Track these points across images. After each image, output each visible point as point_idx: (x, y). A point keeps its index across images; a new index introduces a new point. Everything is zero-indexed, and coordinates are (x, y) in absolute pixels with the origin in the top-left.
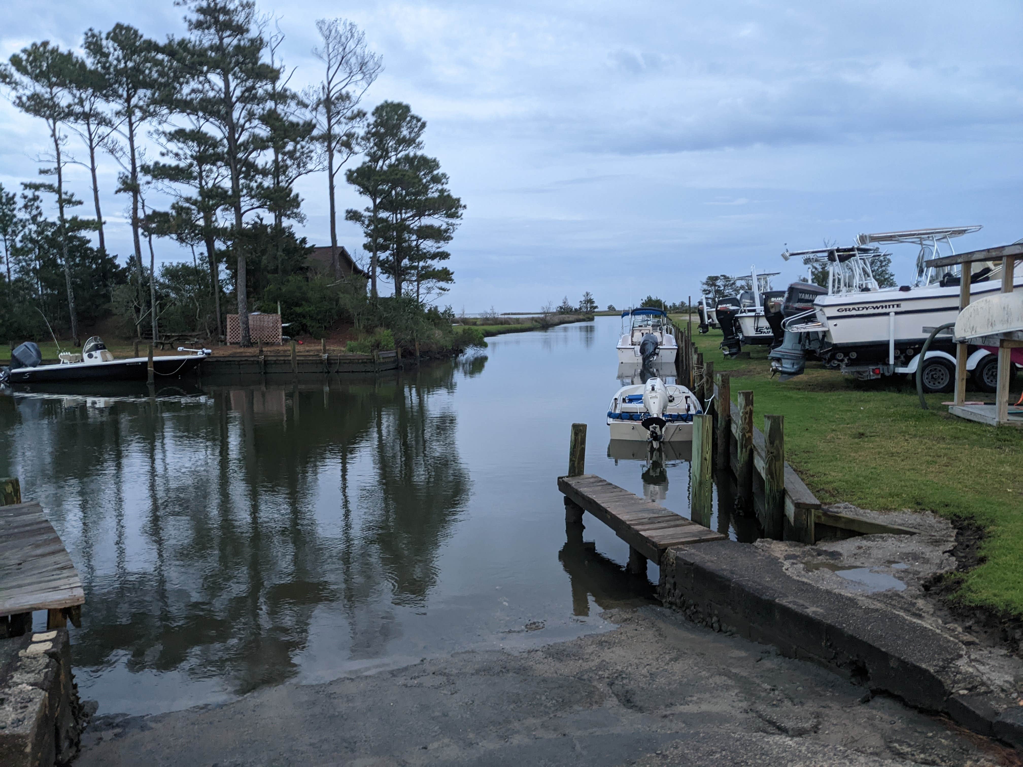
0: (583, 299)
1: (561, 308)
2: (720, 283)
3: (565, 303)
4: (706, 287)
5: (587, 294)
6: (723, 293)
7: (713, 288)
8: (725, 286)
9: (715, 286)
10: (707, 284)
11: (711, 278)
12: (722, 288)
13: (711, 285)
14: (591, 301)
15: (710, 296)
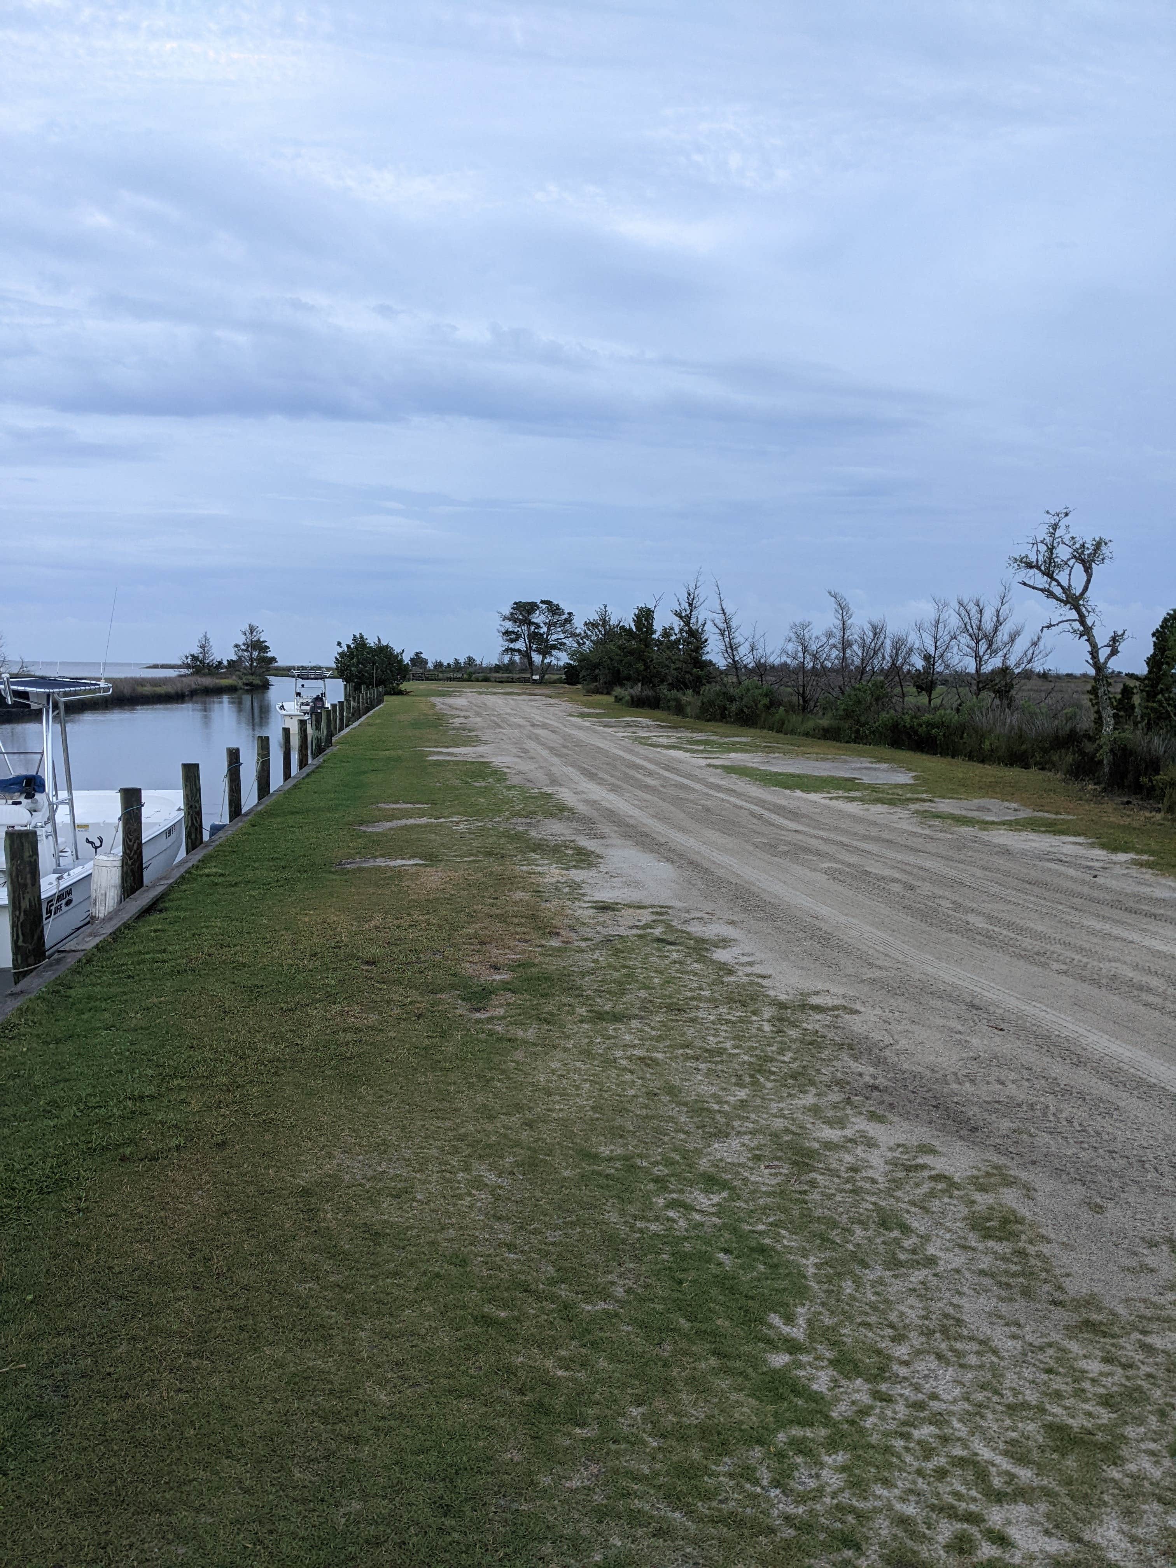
0: (241, 640)
1: (194, 658)
2: (538, 618)
3: (203, 647)
4: (509, 625)
5: (252, 629)
6: (547, 641)
7: (525, 628)
8: (550, 625)
9: (530, 623)
10: (512, 618)
11: (518, 606)
12: (544, 629)
13: (522, 622)
14: (259, 646)
15: (520, 645)
